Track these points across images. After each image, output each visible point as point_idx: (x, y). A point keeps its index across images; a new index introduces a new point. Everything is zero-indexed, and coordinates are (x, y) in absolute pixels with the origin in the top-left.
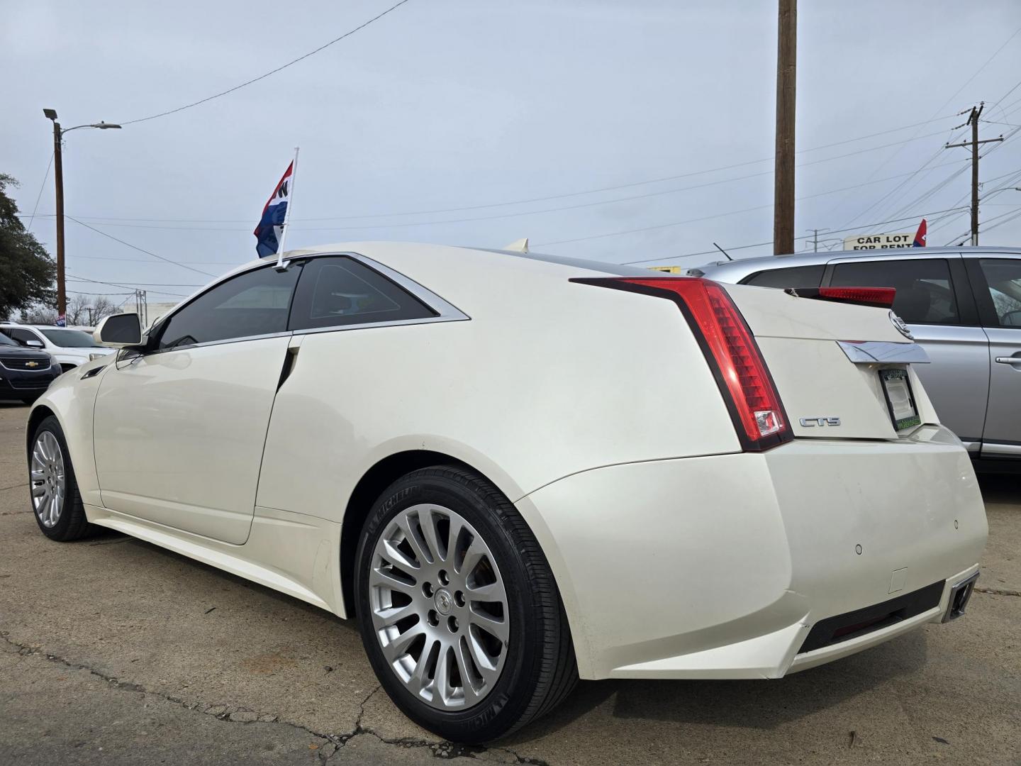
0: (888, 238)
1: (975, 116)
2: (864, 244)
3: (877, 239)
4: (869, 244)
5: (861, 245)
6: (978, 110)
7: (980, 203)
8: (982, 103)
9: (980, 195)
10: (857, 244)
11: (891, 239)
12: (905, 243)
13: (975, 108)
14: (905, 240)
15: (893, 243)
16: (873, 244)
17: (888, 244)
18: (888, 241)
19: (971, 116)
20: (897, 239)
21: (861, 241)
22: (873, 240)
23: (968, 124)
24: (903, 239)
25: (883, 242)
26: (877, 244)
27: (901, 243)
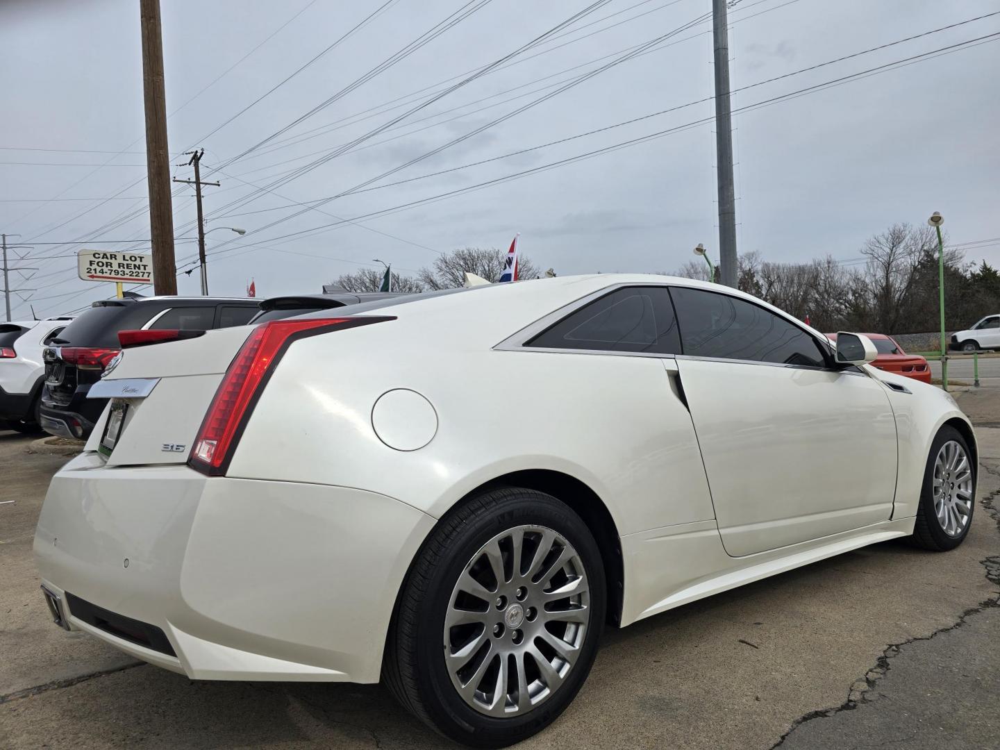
0: (124, 256)
1: (196, 159)
2: (100, 260)
3: (113, 256)
4: (105, 261)
5: (97, 260)
6: (199, 154)
7: (205, 236)
8: (202, 150)
9: (205, 230)
10: (93, 259)
11: (127, 258)
12: (141, 264)
13: (197, 152)
14: (141, 261)
15: (130, 262)
16: (109, 261)
17: (125, 263)
18: (124, 259)
19: (193, 158)
20: (133, 259)
21: (96, 256)
22: (109, 257)
23: (190, 164)
24: (138, 259)
25: (120, 260)
26: (113, 261)
27: (138, 263)
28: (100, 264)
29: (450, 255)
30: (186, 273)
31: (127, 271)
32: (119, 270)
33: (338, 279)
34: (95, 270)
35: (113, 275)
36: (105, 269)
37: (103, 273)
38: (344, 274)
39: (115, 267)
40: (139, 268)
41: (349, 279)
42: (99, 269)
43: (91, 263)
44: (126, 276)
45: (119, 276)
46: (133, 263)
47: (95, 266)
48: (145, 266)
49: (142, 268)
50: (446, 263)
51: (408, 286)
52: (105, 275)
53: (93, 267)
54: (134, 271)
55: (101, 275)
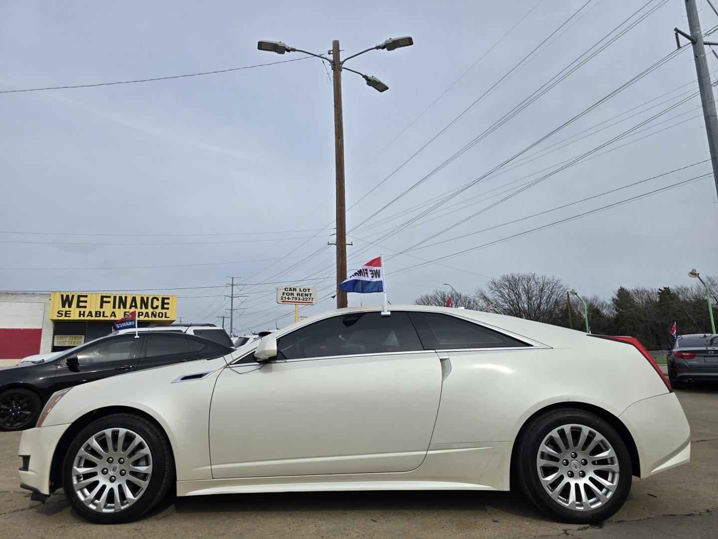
0: (300, 289)
2: (288, 292)
3: (295, 289)
4: (290, 292)
5: (286, 292)
10: (284, 291)
11: (302, 290)
14: (309, 291)
15: (303, 292)
16: (293, 292)
17: (300, 293)
18: (300, 291)
20: (305, 290)
21: (286, 289)
22: (292, 290)
24: (307, 290)
25: (298, 291)
26: (294, 292)
27: (307, 292)
28: (288, 294)
29: (498, 278)
30: (332, 297)
31: (301, 298)
32: (297, 297)
33: (420, 298)
34: (285, 297)
35: (294, 300)
36: (290, 297)
37: (289, 299)
38: (424, 294)
39: (295, 295)
40: (307, 296)
41: (427, 298)
42: (287, 297)
43: (283, 294)
44: (301, 301)
45: (297, 301)
46: (304, 293)
47: (285, 295)
48: (310, 294)
49: (309, 295)
50: (495, 284)
51: (468, 301)
52: (290, 300)
53: (284, 296)
54: (305, 297)
55: (288, 300)
